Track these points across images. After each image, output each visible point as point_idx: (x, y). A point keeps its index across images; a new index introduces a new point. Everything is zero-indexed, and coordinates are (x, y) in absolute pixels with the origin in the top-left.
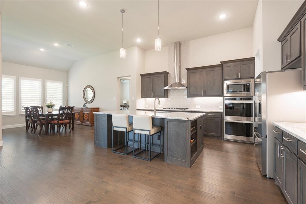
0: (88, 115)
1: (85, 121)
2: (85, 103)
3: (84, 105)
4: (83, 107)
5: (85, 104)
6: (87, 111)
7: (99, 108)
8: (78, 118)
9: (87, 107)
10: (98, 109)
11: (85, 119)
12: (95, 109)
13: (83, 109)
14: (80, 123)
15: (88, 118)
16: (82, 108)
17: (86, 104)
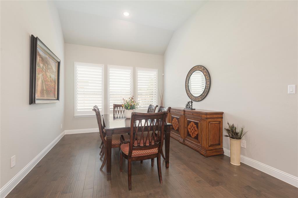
0: (197, 127)
1: (190, 138)
2: (190, 100)
3: (187, 105)
4: (186, 110)
5: (189, 103)
6: (194, 119)
7: (222, 113)
8: (177, 128)
9: (193, 108)
10: (219, 116)
11: (191, 134)
12: (215, 116)
13: (186, 112)
14: (182, 140)
15: (196, 133)
16: (184, 111)
17: (192, 102)
